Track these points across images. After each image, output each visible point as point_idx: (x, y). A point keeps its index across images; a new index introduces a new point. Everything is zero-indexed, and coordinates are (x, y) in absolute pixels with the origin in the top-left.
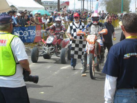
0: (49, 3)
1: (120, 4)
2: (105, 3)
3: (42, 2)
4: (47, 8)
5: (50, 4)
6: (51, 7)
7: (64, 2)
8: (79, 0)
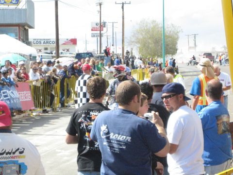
0: (42, 42)
2: (136, 41)
3: (30, 42)
4: (40, 51)
5: (44, 43)
6: (46, 49)
7: (67, 40)
8: (93, 36)
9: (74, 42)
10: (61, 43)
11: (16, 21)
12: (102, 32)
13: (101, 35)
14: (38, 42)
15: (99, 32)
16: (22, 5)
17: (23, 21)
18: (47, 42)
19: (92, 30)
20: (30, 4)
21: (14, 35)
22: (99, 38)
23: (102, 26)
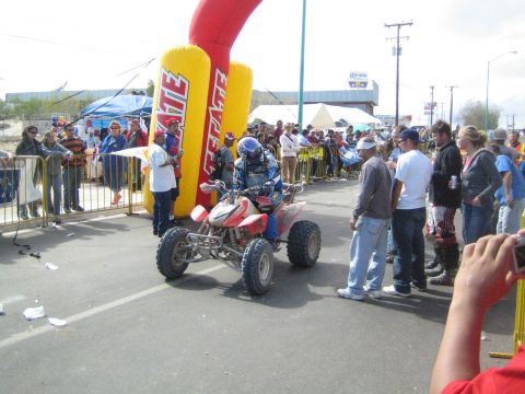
1: (484, 118)
8: (426, 113)
9: (409, 118)
10: (400, 118)
11: (364, 100)
12: (433, 110)
13: (432, 114)
14: (380, 117)
15: (430, 110)
16: (370, 87)
17: (369, 100)
18: (387, 117)
19: (425, 109)
20: (376, 86)
22: (430, 116)
23: (433, 106)
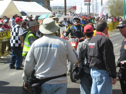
1: (122, 7)
2: (109, 7)
3: (51, 8)
4: (56, 13)
5: (59, 8)
6: (60, 12)
7: (71, 7)
8: (85, 4)
9: (75, 8)
10: (67, 9)
12: (90, 2)
13: (89, 4)
14: (56, 8)
15: (88, 3)
18: (60, 8)
19: (85, 2)
21: (42, 4)
22: (88, 6)
